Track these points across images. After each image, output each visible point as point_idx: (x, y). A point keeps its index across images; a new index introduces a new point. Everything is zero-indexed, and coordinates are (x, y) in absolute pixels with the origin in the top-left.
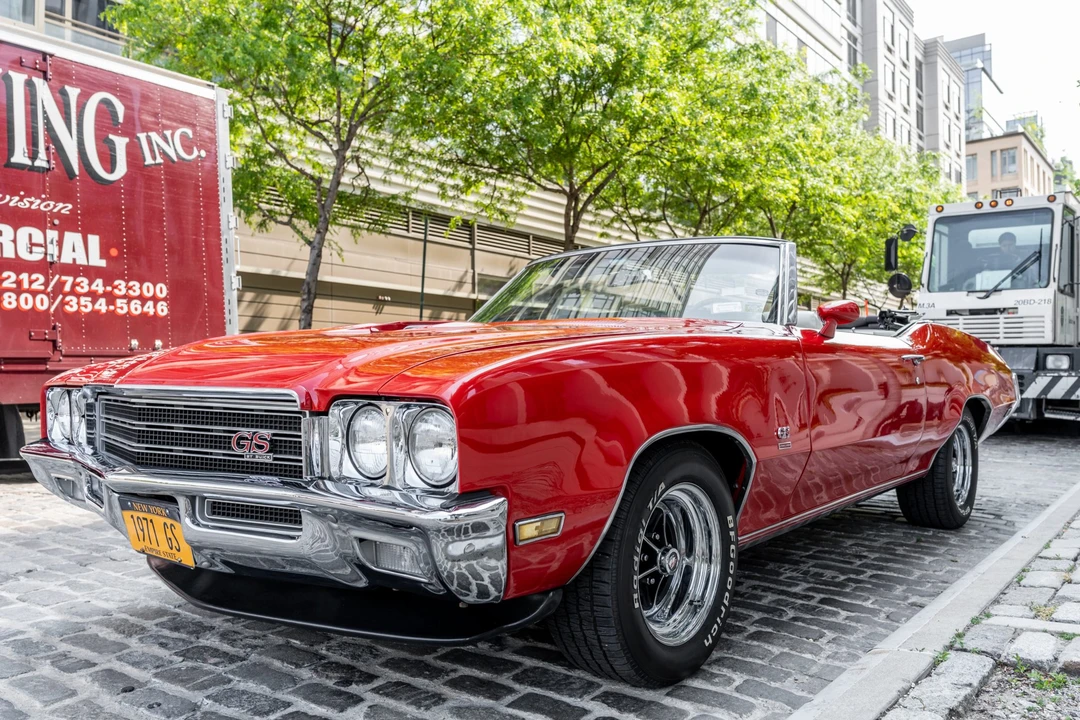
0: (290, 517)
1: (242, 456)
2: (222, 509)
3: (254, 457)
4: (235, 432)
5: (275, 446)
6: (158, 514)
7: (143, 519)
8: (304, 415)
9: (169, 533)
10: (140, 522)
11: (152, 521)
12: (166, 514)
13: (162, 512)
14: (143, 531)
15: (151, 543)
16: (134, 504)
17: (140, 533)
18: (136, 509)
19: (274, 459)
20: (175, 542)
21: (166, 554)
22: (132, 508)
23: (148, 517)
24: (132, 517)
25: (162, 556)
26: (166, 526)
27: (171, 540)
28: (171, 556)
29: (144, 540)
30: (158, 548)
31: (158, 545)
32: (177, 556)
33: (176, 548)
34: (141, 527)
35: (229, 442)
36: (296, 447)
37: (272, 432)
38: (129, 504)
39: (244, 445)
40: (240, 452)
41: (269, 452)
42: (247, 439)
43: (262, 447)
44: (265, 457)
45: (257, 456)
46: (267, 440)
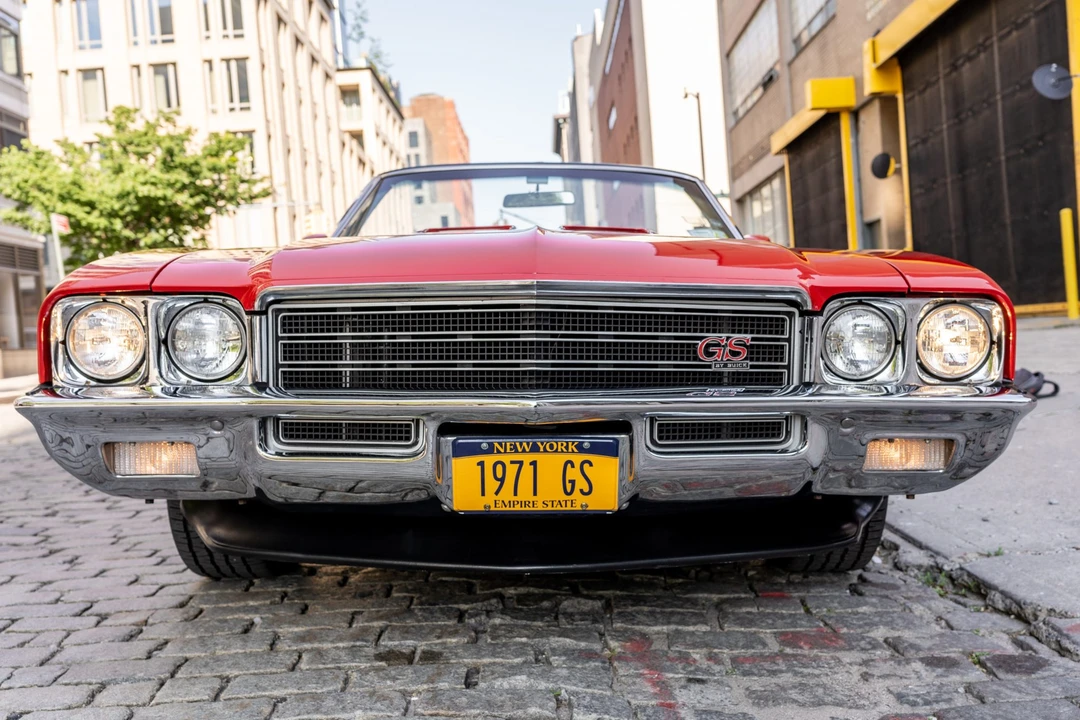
0: (768, 430)
1: (710, 366)
2: (672, 432)
3: (725, 366)
4: (701, 338)
5: (754, 352)
6: (556, 451)
7: (512, 462)
8: (791, 315)
9: (573, 473)
10: (499, 468)
11: (534, 463)
12: (581, 449)
13: (567, 448)
14: (502, 480)
15: (515, 494)
16: (496, 445)
17: (491, 484)
18: (498, 452)
19: (752, 367)
20: (581, 484)
21: (550, 504)
22: (490, 450)
23: (527, 458)
24: (481, 464)
25: (540, 507)
26: (569, 465)
27: (573, 482)
28: (563, 504)
29: (497, 493)
30: (532, 498)
31: (535, 494)
32: (578, 502)
33: (581, 491)
34: (499, 475)
35: (695, 352)
36: (777, 352)
37: (749, 336)
38: (484, 446)
39: (714, 353)
40: (708, 360)
41: (746, 359)
42: (718, 345)
43: (738, 354)
44: (742, 365)
45: (730, 365)
46: (745, 345)
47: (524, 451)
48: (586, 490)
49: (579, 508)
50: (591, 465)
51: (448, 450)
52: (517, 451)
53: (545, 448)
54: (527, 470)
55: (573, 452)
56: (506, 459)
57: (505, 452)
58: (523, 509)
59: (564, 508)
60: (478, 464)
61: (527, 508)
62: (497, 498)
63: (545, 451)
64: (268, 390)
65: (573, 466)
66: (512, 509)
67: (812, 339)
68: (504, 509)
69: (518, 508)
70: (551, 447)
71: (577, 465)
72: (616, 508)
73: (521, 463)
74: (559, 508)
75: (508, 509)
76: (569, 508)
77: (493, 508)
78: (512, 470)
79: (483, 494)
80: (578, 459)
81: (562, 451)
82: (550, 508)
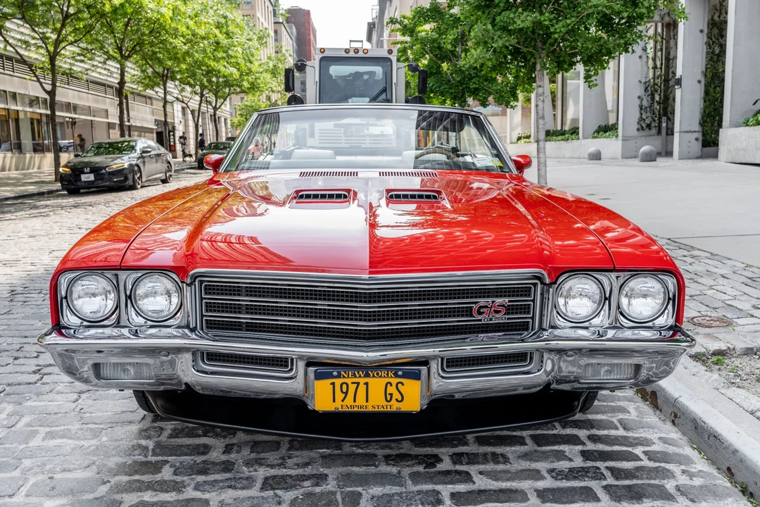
0: (518, 357)
1: (480, 321)
2: (454, 363)
3: (491, 320)
4: (476, 303)
5: (510, 309)
6: (381, 376)
7: (352, 383)
8: (535, 285)
9: (391, 390)
10: (344, 386)
11: (366, 384)
12: (396, 375)
13: (388, 374)
14: (346, 393)
15: (355, 401)
16: (342, 373)
17: (339, 396)
18: (344, 377)
19: (508, 319)
20: (397, 395)
21: (377, 407)
22: (339, 376)
23: (362, 381)
24: (333, 384)
25: (370, 409)
26: (389, 385)
27: (391, 395)
28: (385, 407)
29: (343, 401)
30: (365, 404)
31: (367, 401)
32: (395, 406)
33: (397, 400)
34: (345, 390)
35: (471, 311)
36: (526, 309)
37: (507, 300)
38: (335, 373)
39: (483, 313)
40: (479, 317)
41: (505, 314)
42: (486, 307)
43: (500, 311)
44: (501, 318)
45: (494, 319)
46: (504, 306)
47: (360, 376)
48: (400, 399)
49: (395, 409)
50: (403, 384)
51: (311, 376)
52: (355, 377)
53: (373, 375)
54: (362, 388)
55: (391, 377)
56: (349, 381)
57: (348, 377)
58: (360, 410)
59: (385, 410)
60: (331, 384)
61: (362, 410)
62: (342, 403)
63: (374, 376)
64: (196, 332)
65: (391, 385)
66: (352, 410)
67: (548, 299)
68: (347, 410)
69: (356, 409)
70: (378, 374)
71: (394, 385)
72: (419, 410)
73: (358, 384)
74: (382, 409)
75: (350, 410)
76: (389, 409)
77: (340, 409)
78: (352, 388)
79: (334, 401)
80: (394, 381)
81: (385, 377)
82: (376, 409)
